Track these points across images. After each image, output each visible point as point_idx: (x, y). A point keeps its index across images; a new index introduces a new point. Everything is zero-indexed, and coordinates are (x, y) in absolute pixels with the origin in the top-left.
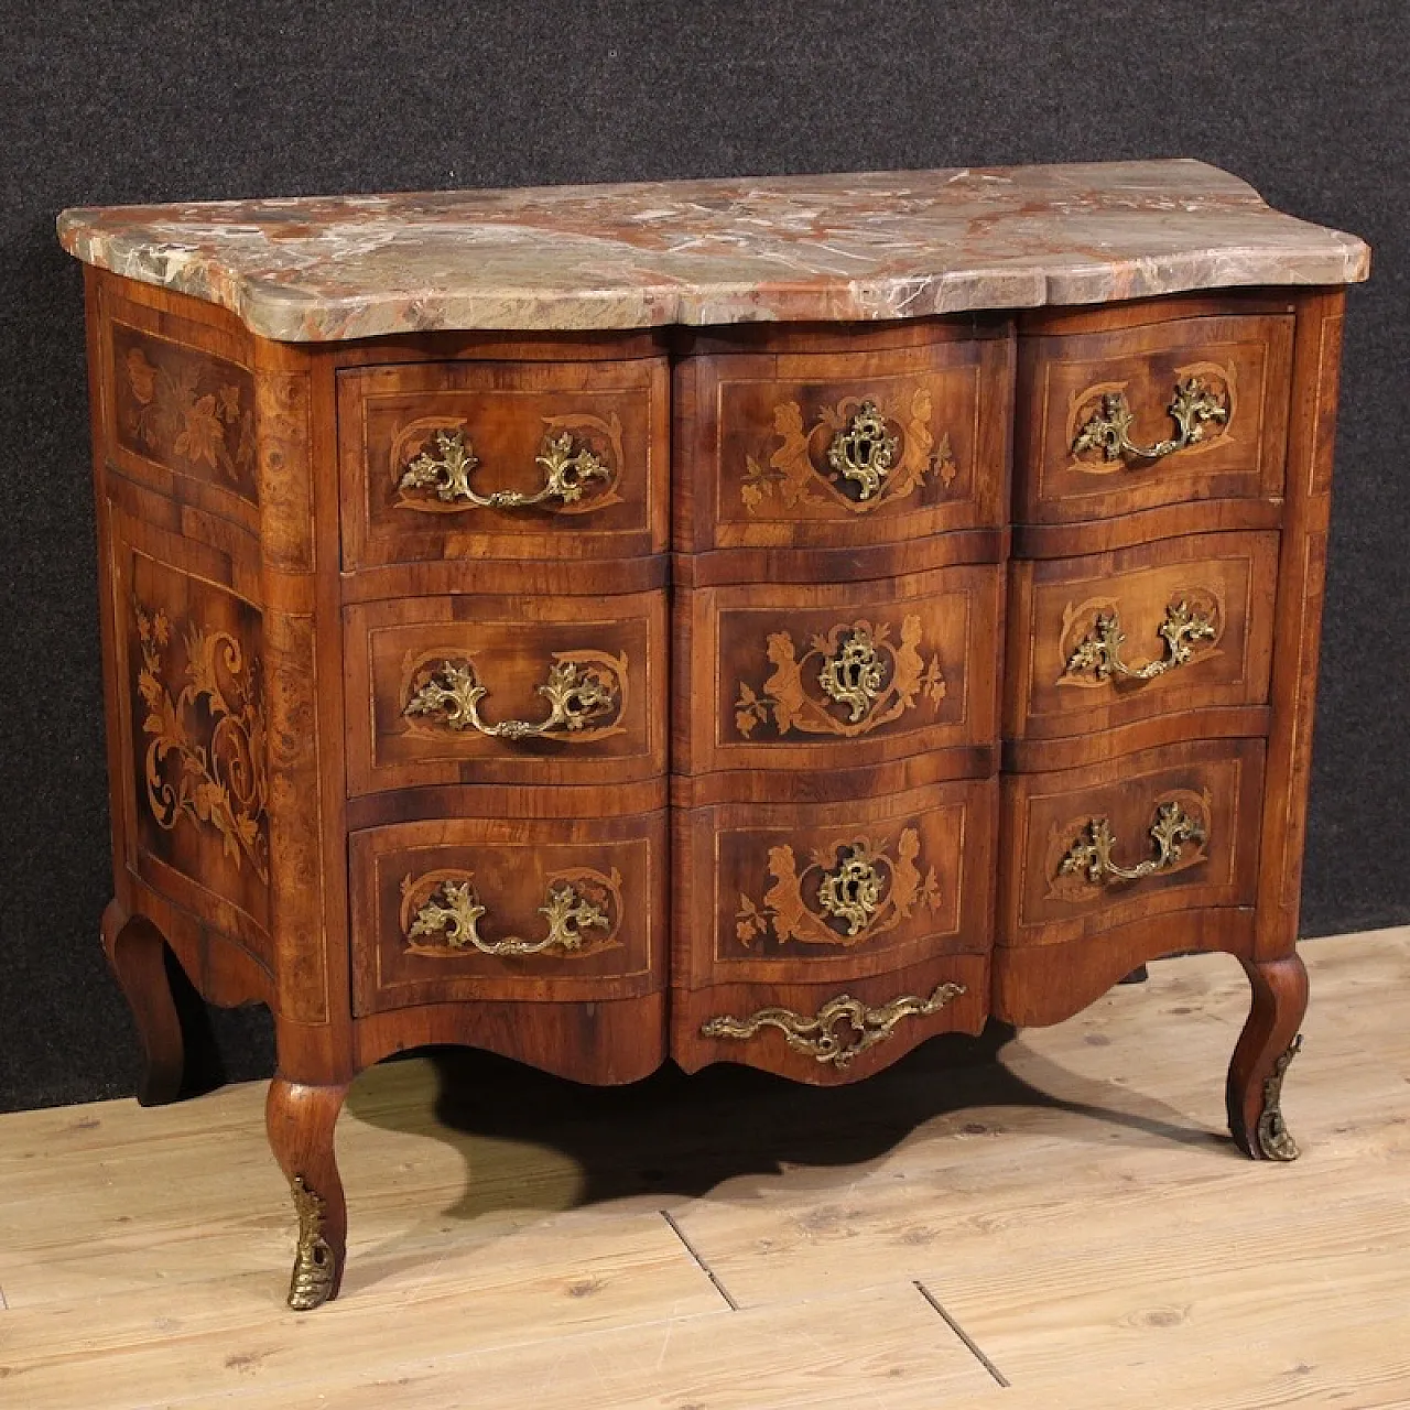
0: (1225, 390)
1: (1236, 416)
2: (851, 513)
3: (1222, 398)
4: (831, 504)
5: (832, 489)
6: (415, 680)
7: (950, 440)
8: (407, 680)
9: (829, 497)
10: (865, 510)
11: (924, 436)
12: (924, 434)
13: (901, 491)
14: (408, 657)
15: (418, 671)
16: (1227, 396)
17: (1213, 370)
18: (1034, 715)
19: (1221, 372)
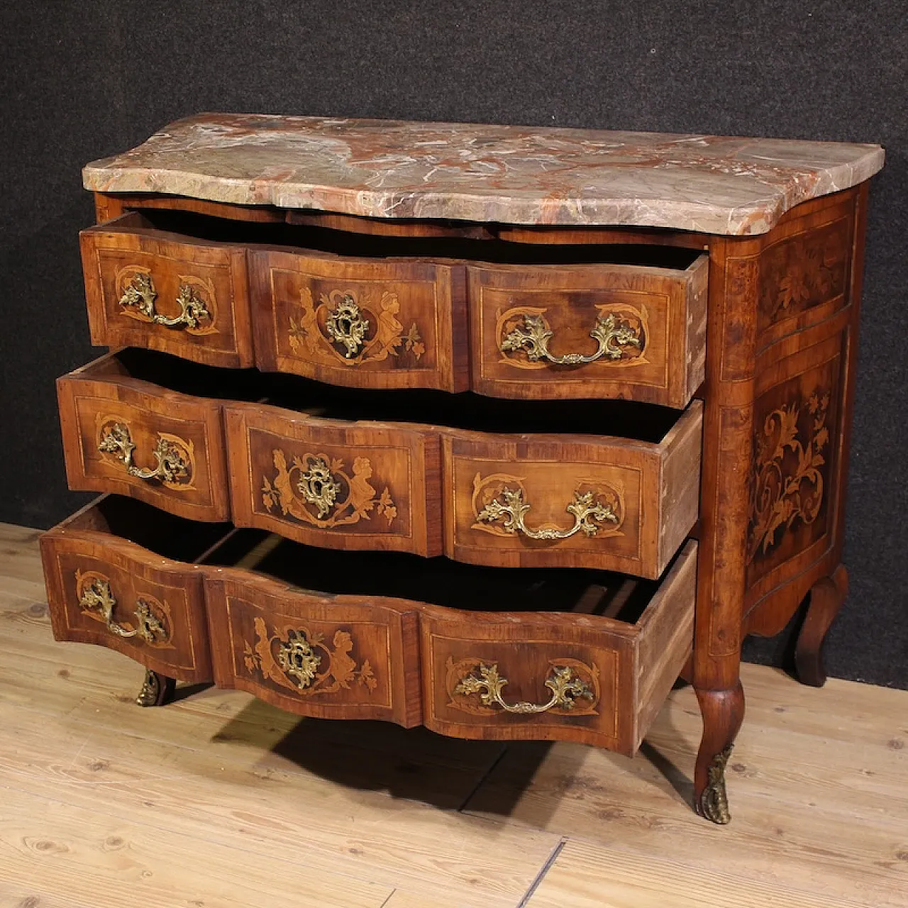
0: (640, 325)
1: (648, 347)
2: (343, 365)
3: (638, 331)
4: (332, 357)
5: (331, 347)
6: (103, 431)
7: (417, 328)
8: (99, 429)
9: (330, 353)
10: (352, 364)
11: (394, 323)
12: (394, 322)
13: (377, 356)
14: (98, 416)
15: (104, 426)
16: (642, 330)
17: (630, 310)
18: (458, 545)
19: (636, 313)
